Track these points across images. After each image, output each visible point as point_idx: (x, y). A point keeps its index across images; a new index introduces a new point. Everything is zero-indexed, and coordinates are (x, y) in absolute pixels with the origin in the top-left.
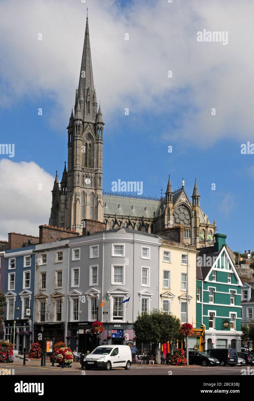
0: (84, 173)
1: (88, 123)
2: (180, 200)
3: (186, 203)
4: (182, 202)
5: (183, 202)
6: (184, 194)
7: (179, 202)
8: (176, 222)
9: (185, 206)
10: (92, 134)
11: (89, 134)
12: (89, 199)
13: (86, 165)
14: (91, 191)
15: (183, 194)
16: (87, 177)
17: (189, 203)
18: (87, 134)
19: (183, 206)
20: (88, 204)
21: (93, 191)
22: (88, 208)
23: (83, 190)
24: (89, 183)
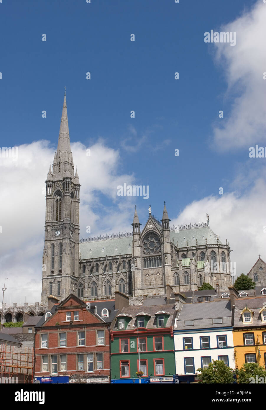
0: (54, 227)
1: (57, 181)
3: (154, 230)
4: (150, 230)
6: (151, 222)
7: (146, 231)
8: (144, 253)
9: (154, 234)
10: (60, 190)
12: (57, 250)
13: (57, 220)
14: (59, 241)
15: (150, 222)
16: (56, 230)
17: (157, 230)
19: (151, 234)
20: (56, 254)
21: (61, 241)
22: (57, 258)
23: (52, 242)
24: (58, 235)
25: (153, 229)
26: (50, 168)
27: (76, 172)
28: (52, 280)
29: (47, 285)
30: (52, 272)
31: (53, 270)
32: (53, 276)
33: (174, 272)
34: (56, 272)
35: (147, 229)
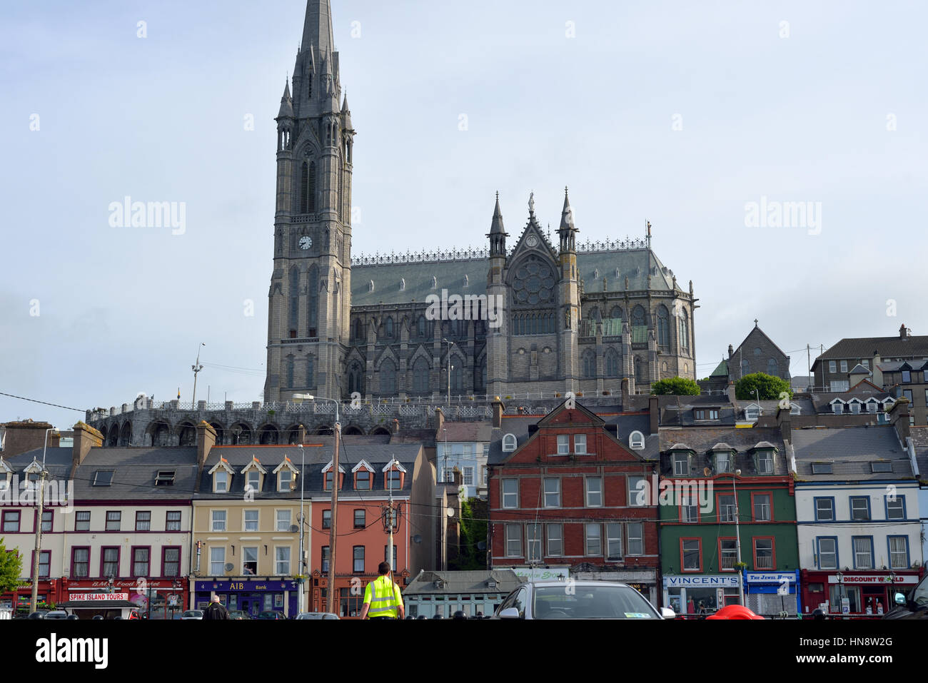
0: (296, 227)
1: (306, 119)
2: (523, 246)
3: (541, 251)
4: (530, 249)
5: (533, 251)
6: (535, 231)
7: (520, 252)
8: (516, 302)
9: (540, 259)
10: (314, 141)
11: (308, 142)
12: (303, 281)
13: (303, 211)
14: (310, 262)
15: (532, 232)
16: (303, 234)
17: (547, 250)
18: (305, 142)
19: (533, 259)
20: (303, 292)
21: (317, 261)
22: (303, 300)
23: (292, 262)
24: (306, 246)
25: (538, 248)
26: (287, 85)
27: (345, 100)
28: (294, 351)
29: (282, 361)
30: (293, 333)
31: (294, 327)
32: (294, 341)
33: (584, 347)
34: (302, 333)
35: (524, 248)
